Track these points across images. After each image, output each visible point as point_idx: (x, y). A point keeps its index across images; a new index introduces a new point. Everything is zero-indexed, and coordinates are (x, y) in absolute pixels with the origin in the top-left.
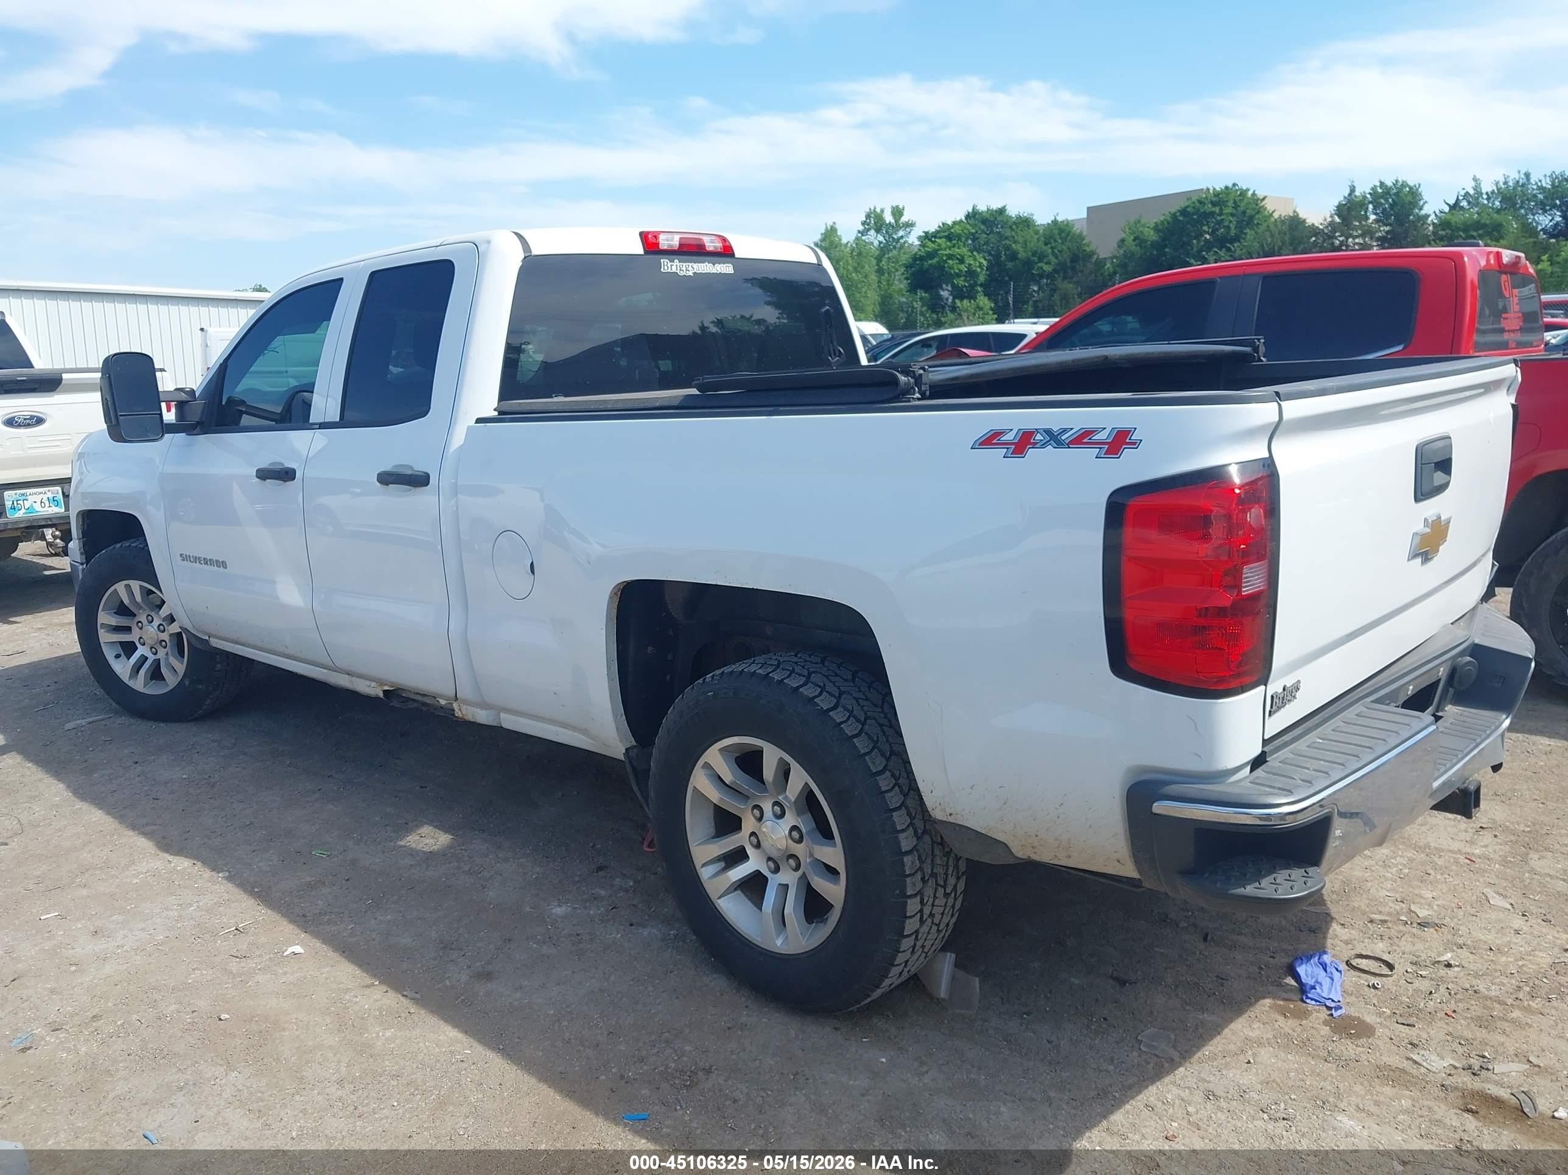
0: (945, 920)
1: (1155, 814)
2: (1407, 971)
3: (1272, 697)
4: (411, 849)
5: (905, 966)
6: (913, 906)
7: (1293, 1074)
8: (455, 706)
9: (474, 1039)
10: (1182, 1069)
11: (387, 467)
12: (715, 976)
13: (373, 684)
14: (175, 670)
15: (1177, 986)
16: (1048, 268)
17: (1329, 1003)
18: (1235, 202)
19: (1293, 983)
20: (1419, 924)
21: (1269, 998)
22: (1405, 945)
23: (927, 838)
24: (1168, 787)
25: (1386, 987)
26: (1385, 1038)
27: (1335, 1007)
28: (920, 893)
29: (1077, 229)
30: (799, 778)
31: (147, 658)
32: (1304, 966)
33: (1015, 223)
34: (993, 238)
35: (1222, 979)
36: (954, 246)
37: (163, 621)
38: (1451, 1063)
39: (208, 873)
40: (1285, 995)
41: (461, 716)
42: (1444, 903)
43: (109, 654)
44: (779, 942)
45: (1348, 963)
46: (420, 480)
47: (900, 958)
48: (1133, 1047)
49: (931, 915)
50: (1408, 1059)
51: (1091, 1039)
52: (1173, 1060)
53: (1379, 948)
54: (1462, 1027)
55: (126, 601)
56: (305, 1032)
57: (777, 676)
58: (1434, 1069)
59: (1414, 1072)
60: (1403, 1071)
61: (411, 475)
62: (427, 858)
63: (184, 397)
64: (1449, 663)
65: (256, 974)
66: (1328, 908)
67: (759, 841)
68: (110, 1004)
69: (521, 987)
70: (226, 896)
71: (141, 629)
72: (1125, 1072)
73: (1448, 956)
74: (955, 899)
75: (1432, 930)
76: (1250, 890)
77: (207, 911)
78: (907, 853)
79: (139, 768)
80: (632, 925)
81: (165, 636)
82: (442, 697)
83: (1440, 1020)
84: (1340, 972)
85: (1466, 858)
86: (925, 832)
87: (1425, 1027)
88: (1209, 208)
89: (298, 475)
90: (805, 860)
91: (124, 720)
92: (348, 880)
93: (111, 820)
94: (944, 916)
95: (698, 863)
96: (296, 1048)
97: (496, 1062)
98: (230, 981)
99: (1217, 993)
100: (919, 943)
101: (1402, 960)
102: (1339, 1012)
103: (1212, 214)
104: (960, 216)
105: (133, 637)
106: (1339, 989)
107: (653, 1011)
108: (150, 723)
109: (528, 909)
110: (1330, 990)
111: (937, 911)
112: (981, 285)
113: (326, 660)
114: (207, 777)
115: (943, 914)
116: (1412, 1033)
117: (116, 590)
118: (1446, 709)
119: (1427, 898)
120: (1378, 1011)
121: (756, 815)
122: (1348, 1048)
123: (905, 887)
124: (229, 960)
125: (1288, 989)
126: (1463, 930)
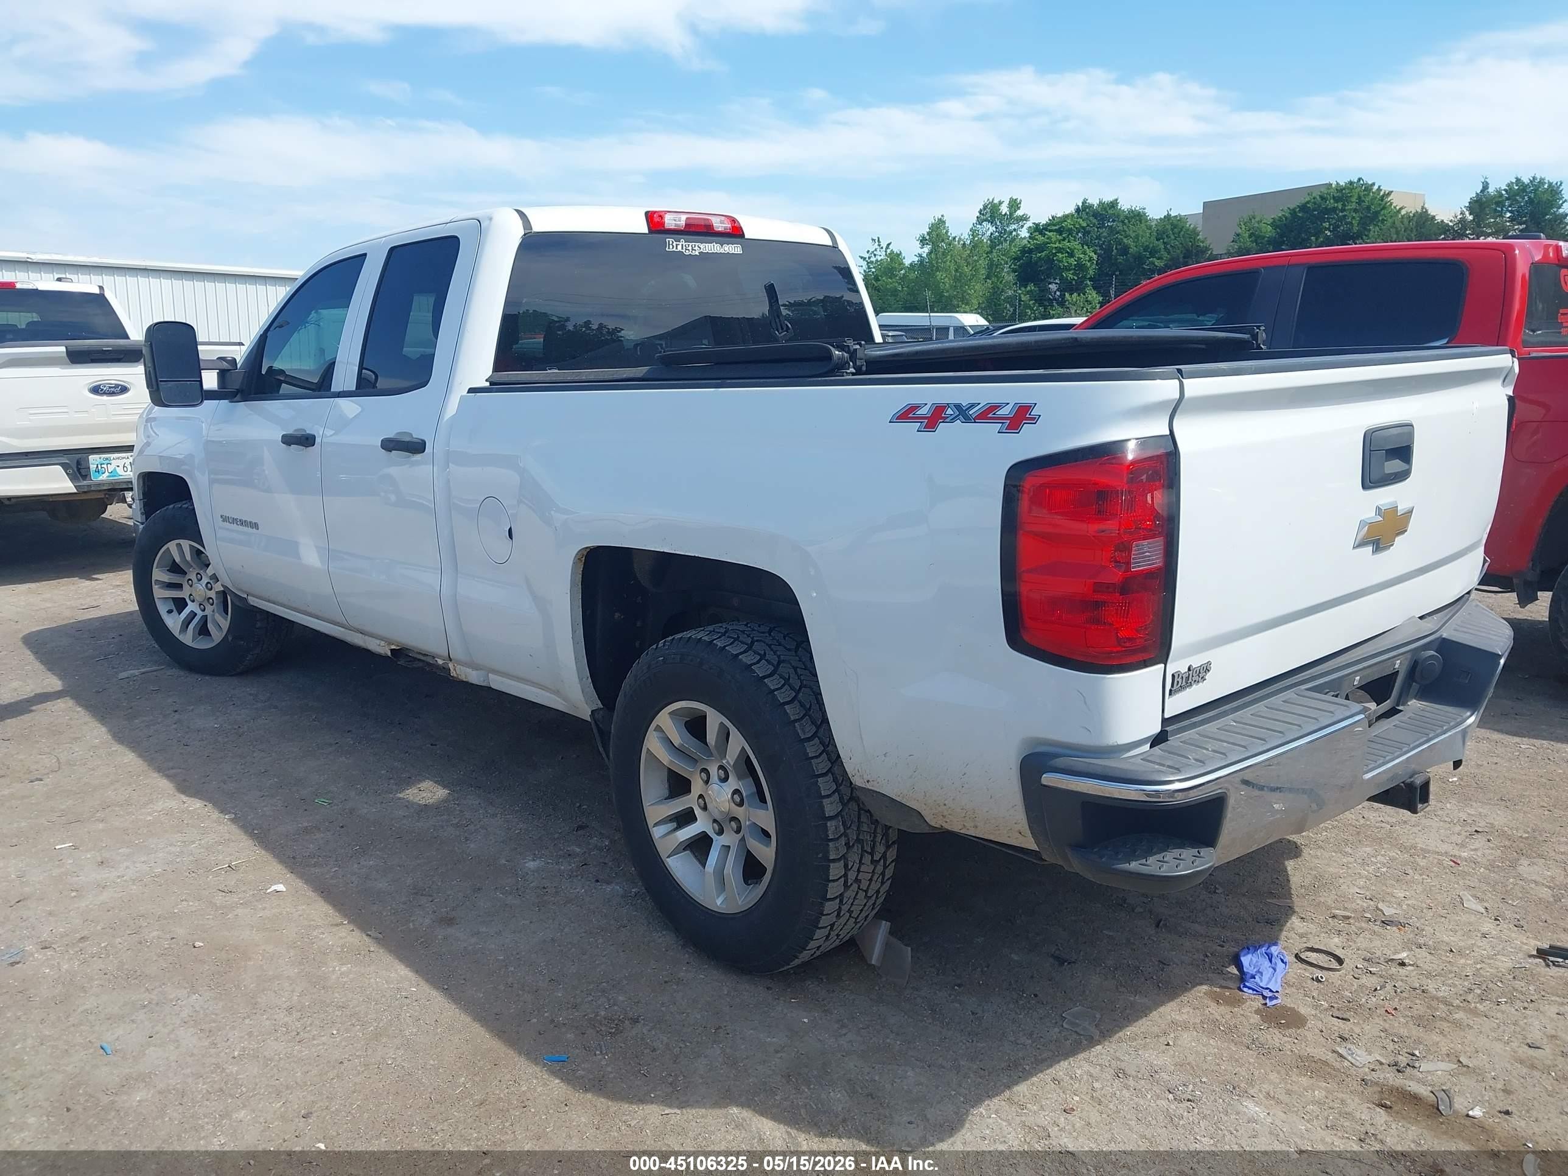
0: (875, 886)
1: (1045, 786)
2: (1357, 967)
3: (1173, 676)
4: (408, 801)
5: (831, 929)
6: (836, 870)
7: (1211, 1058)
8: (451, 665)
9: (423, 978)
10: (1099, 1047)
11: (391, 435)
12: (664, 933)
13: (383, 643)
14: (220, 625)
15: (1116, 969)
16: (1159, 263)
17: (1267, 993)
18: (1359, 197)
19: (1235, 971)
20: (1383, 922)
21: (1206, 984)
22: (1362, 942)
23: (853, 806)
24: (1057, 760)
25: (1330, 981)
26: (1316, 1030)
27: (1270, 997)
28: (844, 857)
29: (1190, 224)
30: (737, 743)
31: (196, 614)
32: (1250, 956)
33: (1127, 217)
34: (1105, 232)
35: (1165, 964)
36: (1064, 239)
37: (211, 579)
38: (1378, 1059)
39: (216, 815)
40: (1224, 983)
41: (455, 675)
42: (1415, 902)
43: (162, 609)
44: (719, 902)
45: (1297, 956)
46: (417, 447)
47: (824, 921)
48: (1056, 1023)
49: (857, 880)
50: (1334, 1051)
51: (1016, 1013)
52: (1093, 1037)
53: (1334, 943)
54: (1400, 1025)
55: (178, 560)
56: (268, 962)
57: (719, 644)
58: (1358, 1064)
59: (1337, 1065)
60: (1326, 1063)
61: (408, 442)
62: (422, 811)
63: (225, 365)
64: (1409, 656)
65: (237, 908)
66: (1293, 902)
67: (705, 803)
68: (99, 928)
69: (479, 933)
70: (227, 836)
71: (191, 586)
72: (1041, 1047)
73: (1403, 955)
74: (885, 867)
75: (1395, 928)
76: (1134, 866)
77: (207, 849)
78: (831, 818)
79: (177, 716)
80: (597, 881)
81: (212, 594)
82: (440, 657)
83: (1378, 1016)
84: (1285, 963)
85: (1451, 860)
86: (851, 799)
87: (1361, 1022)
88: (1331, 203)
89: (318, 440)
90: (745, 823)
91: (175, 672)
92: (342, 827)
93: (142, 762)
94: (873, 882)
95: (651, 822)
96: (257, 977)
97: (437, 1000)
98: (212, 913)
99: (1154, 977)
100: (845, 908)
101: (1355, 956)
102: (1274, 1002)
103: (1334, 209)
104: (1070, 209)
105: (184, 594)
106: (1279, 980)
107: (597, 962)
108: (197, 676)
109: (503, 861)
110: (1270, 980)
111: (864, 877)
112: (1091, 279)
113: (340, 619)
114: (237, 727)
115: (871, 880)
116: (1344, 1027)
117: (168, 548)
118: (1409, 703)
119: (1399, 898)
120: (1315, 1003)
121: (703, 778)
122: (1274, 1037)
123: (828, 852)
124: (215, 894)
125: (1229, 977)
126: (1429, 930)
